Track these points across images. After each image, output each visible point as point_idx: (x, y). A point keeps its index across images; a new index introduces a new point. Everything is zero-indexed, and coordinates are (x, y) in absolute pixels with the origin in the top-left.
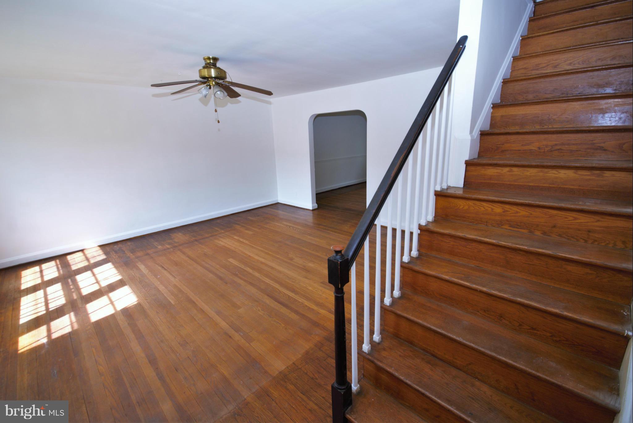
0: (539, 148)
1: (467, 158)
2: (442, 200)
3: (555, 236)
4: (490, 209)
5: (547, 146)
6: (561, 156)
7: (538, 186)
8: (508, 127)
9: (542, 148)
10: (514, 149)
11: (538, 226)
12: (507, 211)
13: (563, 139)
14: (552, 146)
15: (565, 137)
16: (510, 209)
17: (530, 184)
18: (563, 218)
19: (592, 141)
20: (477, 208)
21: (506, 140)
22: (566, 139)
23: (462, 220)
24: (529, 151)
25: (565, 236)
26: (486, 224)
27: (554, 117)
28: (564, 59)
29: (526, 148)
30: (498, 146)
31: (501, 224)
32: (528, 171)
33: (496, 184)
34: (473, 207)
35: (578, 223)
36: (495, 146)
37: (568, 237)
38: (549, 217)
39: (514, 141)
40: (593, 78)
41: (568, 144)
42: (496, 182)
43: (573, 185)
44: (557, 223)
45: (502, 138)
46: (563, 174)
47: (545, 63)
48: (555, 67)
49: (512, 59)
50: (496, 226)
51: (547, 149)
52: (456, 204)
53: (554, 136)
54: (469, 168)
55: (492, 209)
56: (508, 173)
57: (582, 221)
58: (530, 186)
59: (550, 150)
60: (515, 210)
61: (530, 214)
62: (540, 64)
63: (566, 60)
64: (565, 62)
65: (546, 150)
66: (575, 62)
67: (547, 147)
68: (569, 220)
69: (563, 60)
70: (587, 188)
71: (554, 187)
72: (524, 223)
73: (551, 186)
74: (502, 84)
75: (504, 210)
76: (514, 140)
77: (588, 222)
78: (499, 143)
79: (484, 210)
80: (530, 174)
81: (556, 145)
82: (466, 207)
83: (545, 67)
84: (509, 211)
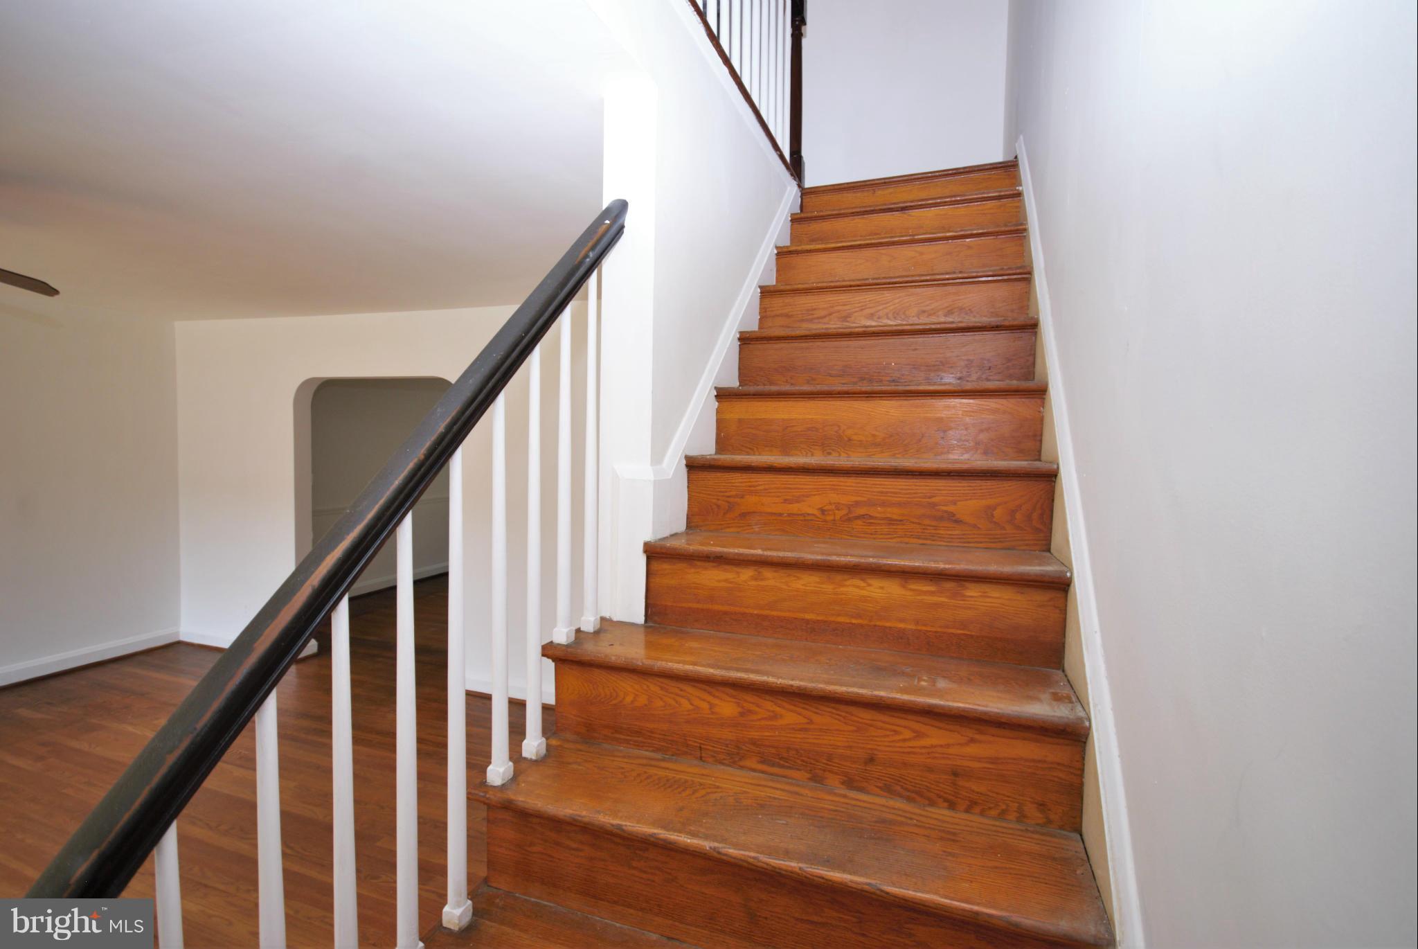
0: (823, 511)
1: (649, 536)
2: (575, 678)
3: (876, 789)
4: (705, 705)
5: (838, 506)
6: (872, 534)
7: (825, 622)
8: (755, 449)
9: (829, 510)
10: (769, 510)
11: (830, 758)
12: (750, 712)
13: (871, 490)
14: (849, 508)
15: (874, 484)
16: (758, 706)
17: (808, 616)
18: (888, 733)
19: (930, 498)
20: (673, 703)
21: (747, 484)
22: (875, 490)
23: (635, 741)
24: (802, 518)
25: (898, 788)
26: (698, 754)
27: (849, 432)
28: (859, 305)
29: (795, 508)
30: (731, 500)
31: (738, 754)
32: (799, 578)
33: (725, 613)
34: (661, 699)
35: (924, 747)
36: (723, 501)
37: (908, 794)
38: (856, 731)
39: (766, 489)
40: (916, 349)
41: (883, 504)
42: (726, 608)
43: (902, 620)
44: (876, 749)
45: (738, 479)
46: (880, 590)
47: (824, 309)
48: (845, 318)
49: (759, 290)
50: (725, 761)
51: (839, 514)
52: (614, 690)
53: (851, 482)
54: (656, 565)
55: (712, 706)
56: (753, 583)
57: (934, 741)
58: (807, 621)
59: (846, 518)
60: (771, 709)
61: (806, 721)
62: (815, 309)
63: (862, 306)
64: (862, 310)
65: (838, 517)
66: (881, 313)
67: (838, 510)
68: (904, 740)
69: (856, 305)
70: (933, 629)
71: (862, 626)
72: (797, 750)
73: (854, 621)
74: (739, 343)
75: (743, 707)
76: (767, 487)
77: (948, 746)
78: (733, 493)
79: (691, 707)
80: (804, 587)
81: (857, 504)
82: (642, 700)
83: (825, 317)
84: (756, 713)
